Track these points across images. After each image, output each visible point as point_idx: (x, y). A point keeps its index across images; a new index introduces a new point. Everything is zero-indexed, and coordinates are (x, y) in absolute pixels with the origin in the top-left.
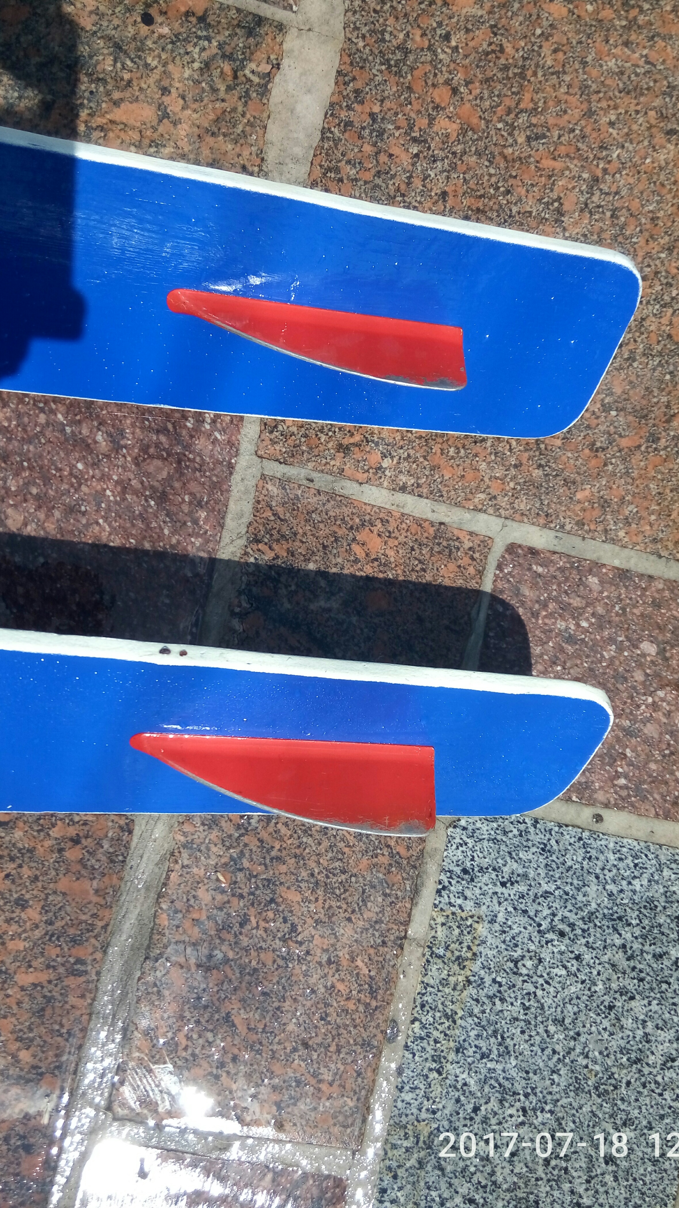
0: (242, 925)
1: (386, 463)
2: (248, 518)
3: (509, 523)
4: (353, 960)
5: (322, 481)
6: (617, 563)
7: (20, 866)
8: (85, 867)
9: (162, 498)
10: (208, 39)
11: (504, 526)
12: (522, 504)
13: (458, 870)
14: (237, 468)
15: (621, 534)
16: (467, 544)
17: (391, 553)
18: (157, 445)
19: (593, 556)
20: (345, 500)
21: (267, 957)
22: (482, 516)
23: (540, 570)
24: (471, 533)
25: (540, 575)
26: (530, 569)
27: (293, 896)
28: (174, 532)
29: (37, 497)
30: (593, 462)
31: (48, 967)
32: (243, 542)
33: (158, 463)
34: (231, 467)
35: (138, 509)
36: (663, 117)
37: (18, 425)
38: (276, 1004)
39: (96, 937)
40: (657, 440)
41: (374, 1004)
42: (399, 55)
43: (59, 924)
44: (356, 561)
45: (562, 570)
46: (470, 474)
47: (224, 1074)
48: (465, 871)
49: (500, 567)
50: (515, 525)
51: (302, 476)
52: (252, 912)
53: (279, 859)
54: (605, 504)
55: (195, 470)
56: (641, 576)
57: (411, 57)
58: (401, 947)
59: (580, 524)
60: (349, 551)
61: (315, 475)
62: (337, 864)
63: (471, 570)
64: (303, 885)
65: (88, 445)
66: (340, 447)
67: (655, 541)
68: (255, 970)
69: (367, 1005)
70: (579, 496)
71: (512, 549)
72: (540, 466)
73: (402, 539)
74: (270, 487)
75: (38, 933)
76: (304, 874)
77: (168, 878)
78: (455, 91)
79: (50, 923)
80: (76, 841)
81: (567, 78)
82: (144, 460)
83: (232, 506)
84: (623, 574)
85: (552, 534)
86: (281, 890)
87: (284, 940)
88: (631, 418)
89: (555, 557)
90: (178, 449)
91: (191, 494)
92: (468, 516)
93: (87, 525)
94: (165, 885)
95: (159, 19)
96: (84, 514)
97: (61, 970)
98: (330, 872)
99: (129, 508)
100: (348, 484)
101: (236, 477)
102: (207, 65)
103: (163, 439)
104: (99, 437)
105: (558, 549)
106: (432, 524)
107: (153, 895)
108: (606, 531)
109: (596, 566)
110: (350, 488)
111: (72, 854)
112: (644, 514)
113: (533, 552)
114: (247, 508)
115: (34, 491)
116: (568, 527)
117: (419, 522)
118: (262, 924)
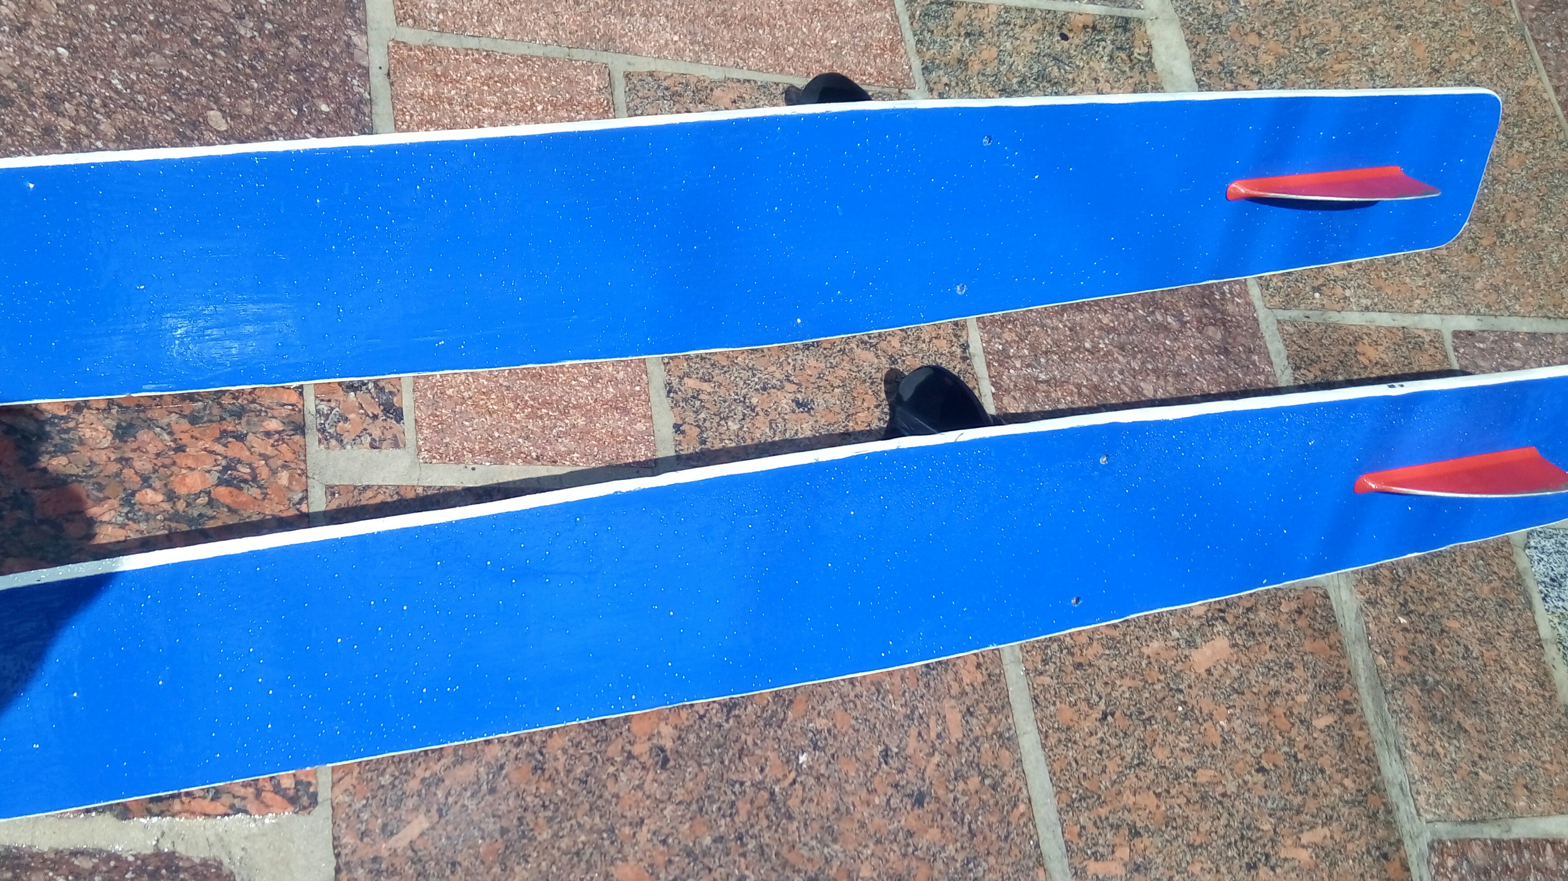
0: (1433, 653)
1: (1348, 293)
2: (1284, 354)
3: (1444, 317)
4: (1516, 664)
5: (1316, 317)
6: (1525, 329)
7: (1275, 638)
8: (1314, 630)
9: (1226, 352)
10: (1103, 40)
11: (1443, 320)
12: (1446, 301)
13: (1547, 580)
14: (1260, 319)
15: (1517, 307)
16: (1427, 339)
17: (1384, 356)
18: (1206, 316)
19: (1508, 328)
20: (1337, 327)
21: (1461, 674)
22: (1425, 316)
23: (1481, 345)
24: (1426, 330)
25: (1483, 350)
26: (1475, 347)
27: (1454, 624)
28: (1245, 375)
29: (1154, 371)
30: (1473, 261)
31: (1329, 711)
32: (1289, 371)
33: (1211, 328)
34: (1256, 320)
35: (1216, 364)
36: (1388, 19)
37: (1119, 324)
38: (1486, 709)
39: (1348, 681)
40: (1503, 236)
41: (1547, 694)
42: (1216, 21)
43: (1320, 676)
44: (1366, 367)
45: (1493, 342)
46: (1403, 289)
47: (1480, 771)
48: (1552, 580)
49: (1456, 350)
50: (1449, 317)
51: (1301, 315)
52: (1434, 642)
53: (1431, 599)
54: (1496, 289)
55: (1236, 327)
56: (1545, 335)
57: (1224, 20)
58: (1541, 646)
59: (1488, 306)
60: (1358, 361)
61: (1309, 313)
62: (1470, 594)
63: (1439, 356)
64: (1456, 614)
65: (1166, 327)
66: (1316, 289)
67: (1541, 307)
68: (1459, 686)
69: (1543, 696)
70: (1478, 286)
71: (1456, 334)
72: (1442, 272)
73: (1385, 344)
74: (1286, 327)
75: (1311, 687)
76: (1453, 606)
77: (1368, 628)
78: (1260, 35)
79: (1314, 677)
80: (1299, 612)
81: (1319, 8)
82: (1203, 328)
83: (1270, 347)
84: (1533, 336)
85: (1474, 318)
86: (1444, 621)
87: (1464, 658)
88: (1479, 224)
89: (1486, 334)
90: (1219, 316)
91: (1242, 345)
92: (1416, 318)
93: (1192, 383)
94: (1369, 634)
95: (1070, 35)
96: (1186, 375)
97: (1338, 711)
98: (1468, 601)
99: (1210, 364)
100: (1331, 314)
101: (1263, 326)
102: (1111, 58)
103: (1207, 311)
104: (1169, 320)
105: (1483, 328)
106: (1398, 329)
107: (1365, 644)
108: (1507, 308)
109: (1515, 334)
110: (1334, 317)
111: (1302, 622)
112: (1523, 289)
113: (1470, 334)
114: (1280, 346)
115: (1150, 367)
116: (1482, 310)
117: (1390, 330)
118: (1446, 650)
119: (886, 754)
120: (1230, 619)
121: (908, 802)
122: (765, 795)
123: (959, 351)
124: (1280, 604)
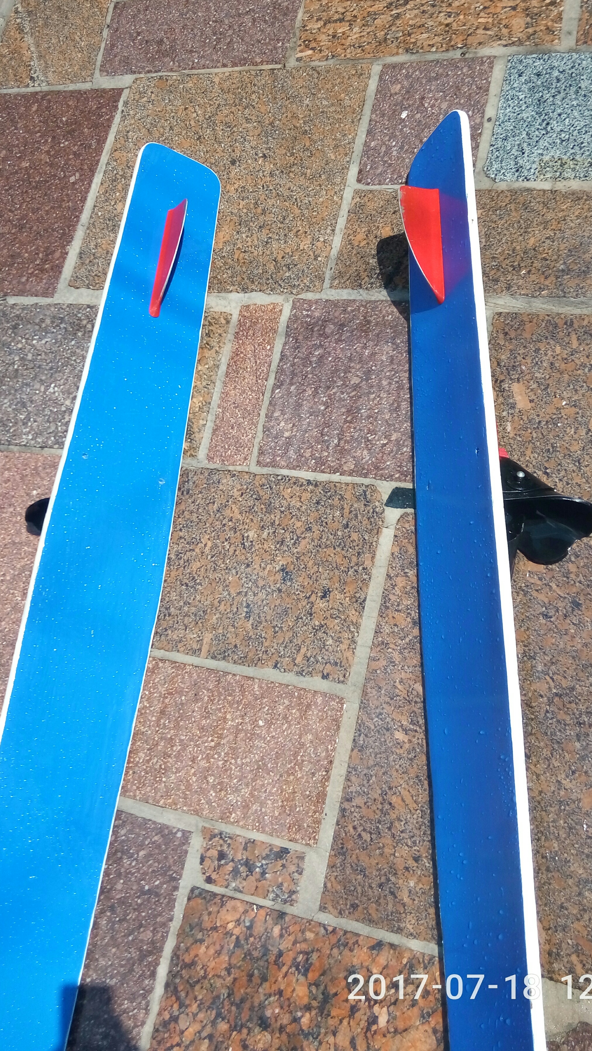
0: (547, 260)
1: (322, 239)
2: (350, 290)
3: (347, 184)
4: (563, 210)
5: (332, 264)
6: (364, 136)
7: (519, 354)
8: (519, 328)
9: (343, 325)
11: (349, 186)
12: (338, 180)
13: (517, 174)
14: (327, 298)
15: (350, 137)
16: (358, 199)
17: (363, 230)
18: (318, 330)
19: (361, 147)
20: (341, 253)
21: (562, 247)
22: (344, 196)
23: (369, 167)
24: (353, 199)
25: (371, 167)
26: (369, 171)
27: (532, 241)
28: (358, 319)
29: (345, 373)
30: (317, 155)
31: (568, 335)
32: (361, 291)
33: (327, 330)
34: (327, 301)
35: (348, 334)
37: (313, 385)
38: (586, 239)
39: (553, 318)
40: (306, 131)
41: (585, 197)
43: (547, 334)
44: (368, 243)
45: (368, 158)
46: (325, 204)
48: (517, 171)
49: (368, 184)
50: (348, 182)
51: (329, 272)
52: (540, 257)
53: (514, 250)
54: (336, 146)
55: (329, 315)
56: (370, 124)
58: (556, 191)
59: (346, 155)
60: (363, 247)
61: (329, 267)
62: (515, 225)
63: (370, 196)
64: (526, 238)
65: (320, 357)
66: (316, 259)
67: (353, 122)
68: (569, 250)
69: (586, 200)
70: (333, 158)
71: (359, 181)
72: (320, 176)
73: (356, 227)
74: (335, 284)
75: (552, 342)
76: (521, 238)
77: (524, 295)
79: (547, 338)
80: (506, 334)
82: (326, 335)
83: (345, 298)
84: (369, 132)
85: (351, 166)
86: (529, 246)
87: (553, 242)
88: (296, 144)
89: (362, 162)
90: (320, 322)
91: (340, 314)
92: (345, 202)
93: (357, 352)
94: (527, 295)
96: (351, 354)
97: (570, 330)
98: (520, 227)
99: (347, 338)
100: (332, 253)
101: (331, 298)
103: (316, 329)
104: (317, 353)
105: (358, 162)
106: (349, 216)
107: (533, 299)
108: (349, 143)
109: (366, 144)
110: (334, 252)
111: (513, 334)
112: (340, 129)
113: (360, 172)
114: (346, 291)
115: (342, 374)
116: (348, 159)
117: (348, 221)
118: (546, 251)
119: (546, 616)
120: (502, 377)
121: (576, 612)
122: (556, 699)
123: (311, 487)
124: (499, 344)
